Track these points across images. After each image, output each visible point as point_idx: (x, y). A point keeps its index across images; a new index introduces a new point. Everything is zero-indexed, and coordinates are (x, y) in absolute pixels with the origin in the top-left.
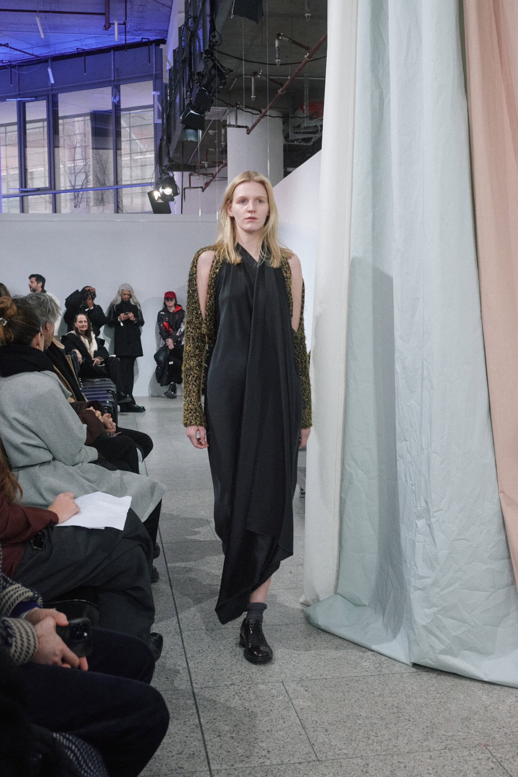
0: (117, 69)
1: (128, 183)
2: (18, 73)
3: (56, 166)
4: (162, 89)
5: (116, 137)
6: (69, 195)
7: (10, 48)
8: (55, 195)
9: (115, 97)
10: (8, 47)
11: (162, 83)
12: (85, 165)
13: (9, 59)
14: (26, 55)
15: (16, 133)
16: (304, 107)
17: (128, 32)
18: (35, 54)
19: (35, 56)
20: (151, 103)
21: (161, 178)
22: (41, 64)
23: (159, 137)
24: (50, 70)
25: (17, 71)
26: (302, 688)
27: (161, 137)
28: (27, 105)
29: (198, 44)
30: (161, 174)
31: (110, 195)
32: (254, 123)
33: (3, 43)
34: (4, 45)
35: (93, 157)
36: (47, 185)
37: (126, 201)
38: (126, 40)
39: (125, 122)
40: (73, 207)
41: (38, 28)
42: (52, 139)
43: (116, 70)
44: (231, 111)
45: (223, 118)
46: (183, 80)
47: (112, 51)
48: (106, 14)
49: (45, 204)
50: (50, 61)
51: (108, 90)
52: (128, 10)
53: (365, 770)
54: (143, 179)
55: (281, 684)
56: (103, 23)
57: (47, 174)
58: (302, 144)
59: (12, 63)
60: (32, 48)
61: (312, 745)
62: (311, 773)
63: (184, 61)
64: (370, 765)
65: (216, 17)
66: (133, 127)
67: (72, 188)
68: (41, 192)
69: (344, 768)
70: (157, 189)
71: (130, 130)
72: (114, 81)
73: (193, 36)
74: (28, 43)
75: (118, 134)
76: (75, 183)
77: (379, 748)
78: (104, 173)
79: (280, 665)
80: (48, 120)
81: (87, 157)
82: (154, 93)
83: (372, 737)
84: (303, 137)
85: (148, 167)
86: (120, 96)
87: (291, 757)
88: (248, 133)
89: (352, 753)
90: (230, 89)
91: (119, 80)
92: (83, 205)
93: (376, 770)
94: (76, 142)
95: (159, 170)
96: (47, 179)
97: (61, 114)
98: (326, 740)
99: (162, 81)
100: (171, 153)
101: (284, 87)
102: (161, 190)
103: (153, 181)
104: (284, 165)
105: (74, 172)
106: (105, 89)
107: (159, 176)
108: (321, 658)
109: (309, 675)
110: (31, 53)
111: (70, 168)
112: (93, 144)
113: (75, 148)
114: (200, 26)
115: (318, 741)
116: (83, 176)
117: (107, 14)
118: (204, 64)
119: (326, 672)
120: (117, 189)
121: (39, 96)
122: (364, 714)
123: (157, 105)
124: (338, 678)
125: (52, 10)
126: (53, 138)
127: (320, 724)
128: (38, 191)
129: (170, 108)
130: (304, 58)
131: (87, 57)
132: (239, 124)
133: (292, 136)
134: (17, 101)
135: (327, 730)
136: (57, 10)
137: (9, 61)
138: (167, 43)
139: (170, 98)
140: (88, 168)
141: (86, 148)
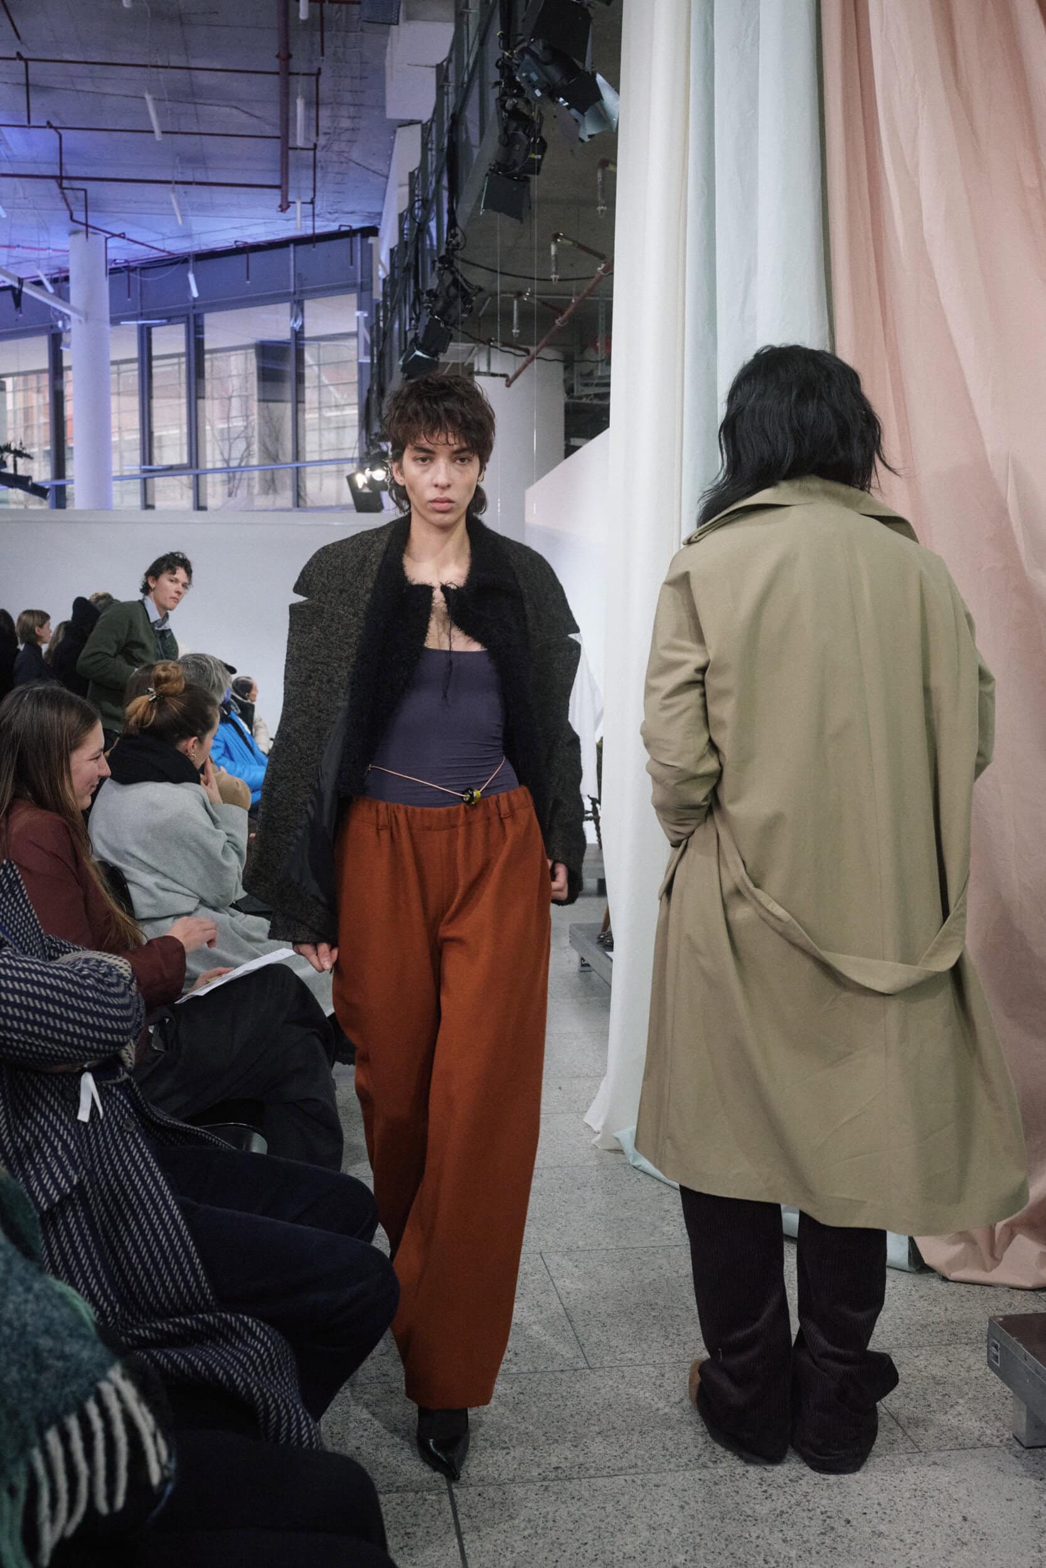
0: (300, 274)
1: (317, 458)
2: (141, 281)
3: (200, 424)
4: (371, 308)
5: (297, 383)
6: (219, 477)
7: (128, 239)
8: (197, 477)
9: (296, 320)
10: (124, 238)
11: (371, 299)
12: (246, 427)
13: (126, 258)
14: (154, 251)
15: (136, 373)
16: (598, 344)
17: (318, 215)
18: (167, 250)
19: (168, 252)
20: (354, 329)
21: (368, 453)
22: (178, 265)
23: (367, 385)
24: (191, 277)
25: (139, 277)
26: (570, 1263)
27: (368, 387)
28: (154, 330)
29: (428, 242)
30: (368, 447)
31: (286, 479)
32: (517, 369)
33: (117, 233)
34: (119, 236)
35: (259, 414)
36: (185, 460)
37: (311, 485)
38: (314, 228)
39: (312, 356)
40: (227, 494)
41: (173, 209)
42: (193, 386)
43: (298, 275)
44: (480, 350)
45: (469, 360)
46: (405, 297)
47: (292, 246)
48: (282, 187)
49: (181, 489)
50: (191, 261)
51: (285, 308)
52: (318, 180)
53: (658, 1382)
54: (339, 449)
55: (538, 1256)
56: (278, 201)
57: (185, 440)
58: (596, 402)
59: (131, 264)
60: (163, 239)
61: (582, 1346)
62: (578, 1386)
63: (407, 269)
64: (667, 1376)
65: (457, 203)
66: (324, 364)
67: (225, 465)
68: (176, 472)
69: (627, 1379)
70: (362, 469)
71: (319, 370)
72: (295, 293)
73: (421, 229)
74: (156, 232)
75: (300, 379)
76: (230, 454)
77: (681, 1351)
78: (277, 439)
79: (538, 1229)
80: (188, 354)
81: (249, 413)
82: (358, 313)
83: (671, 1337)
84: (596, 392)
85: (347, 430)
86: (303, 317)
87: (550, 1362)
88: (509, 384)
89: (640, 1357)
90: (481, 314)
91: (302, 292)
92: (242, 492)
93: (674, 1383)
94: (231, 390)
95: (364, 440)
96: (185, 448)
97: (208, 346)
98: (603, 1339)
99: (371, 295)
100: (385, 412)
101: (565, 316)
102: (367, 471)
103: (356, 454)
104: (566, 434)
105: (228, 437)
106: (280, 306)
107: (365, 450)
108: (600, 1219)
109: (580, 1243)
110: (162, 248)
111: (222, 430)
112: (259, 393)
113: (230, 398)
114: (433, 215)
115: (591, 1340)
116: (241, 445)
117: (284, 188)
118: (438, 278)
119: (607, 1240)
120: (297, 468)
121: (174, 317)
122: (661, 1303)
123: (364, 333)
124: (625, 1248)
125: (197, 180)
126: (196, 385)
127: (595, 1317)
128: (171, 470)
129: (384, 341)
130: (597, 272)
131: (251, 255)
132: (493, 370)
133: (579, 390)
134: (138, 325)
135: (604, 1325)
136: (205, 180)
137: (126, 261)
138: (381, 233)
139: (384, 324)
140: (250, 430)
141: (247, 401)
